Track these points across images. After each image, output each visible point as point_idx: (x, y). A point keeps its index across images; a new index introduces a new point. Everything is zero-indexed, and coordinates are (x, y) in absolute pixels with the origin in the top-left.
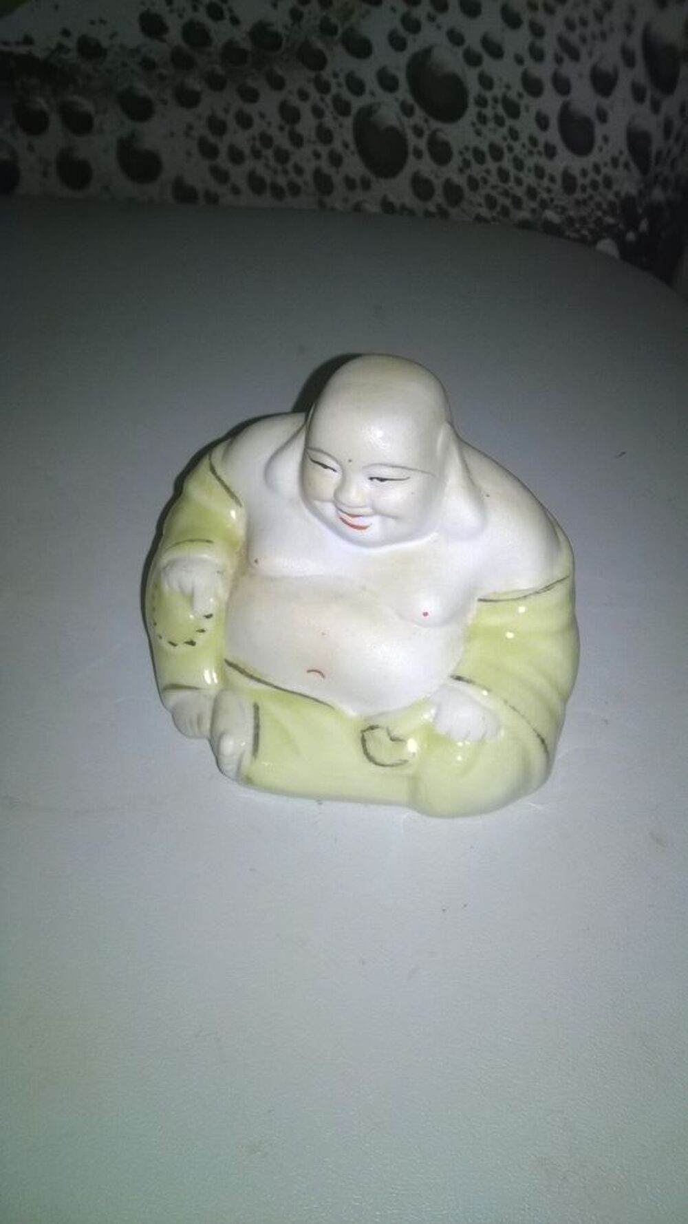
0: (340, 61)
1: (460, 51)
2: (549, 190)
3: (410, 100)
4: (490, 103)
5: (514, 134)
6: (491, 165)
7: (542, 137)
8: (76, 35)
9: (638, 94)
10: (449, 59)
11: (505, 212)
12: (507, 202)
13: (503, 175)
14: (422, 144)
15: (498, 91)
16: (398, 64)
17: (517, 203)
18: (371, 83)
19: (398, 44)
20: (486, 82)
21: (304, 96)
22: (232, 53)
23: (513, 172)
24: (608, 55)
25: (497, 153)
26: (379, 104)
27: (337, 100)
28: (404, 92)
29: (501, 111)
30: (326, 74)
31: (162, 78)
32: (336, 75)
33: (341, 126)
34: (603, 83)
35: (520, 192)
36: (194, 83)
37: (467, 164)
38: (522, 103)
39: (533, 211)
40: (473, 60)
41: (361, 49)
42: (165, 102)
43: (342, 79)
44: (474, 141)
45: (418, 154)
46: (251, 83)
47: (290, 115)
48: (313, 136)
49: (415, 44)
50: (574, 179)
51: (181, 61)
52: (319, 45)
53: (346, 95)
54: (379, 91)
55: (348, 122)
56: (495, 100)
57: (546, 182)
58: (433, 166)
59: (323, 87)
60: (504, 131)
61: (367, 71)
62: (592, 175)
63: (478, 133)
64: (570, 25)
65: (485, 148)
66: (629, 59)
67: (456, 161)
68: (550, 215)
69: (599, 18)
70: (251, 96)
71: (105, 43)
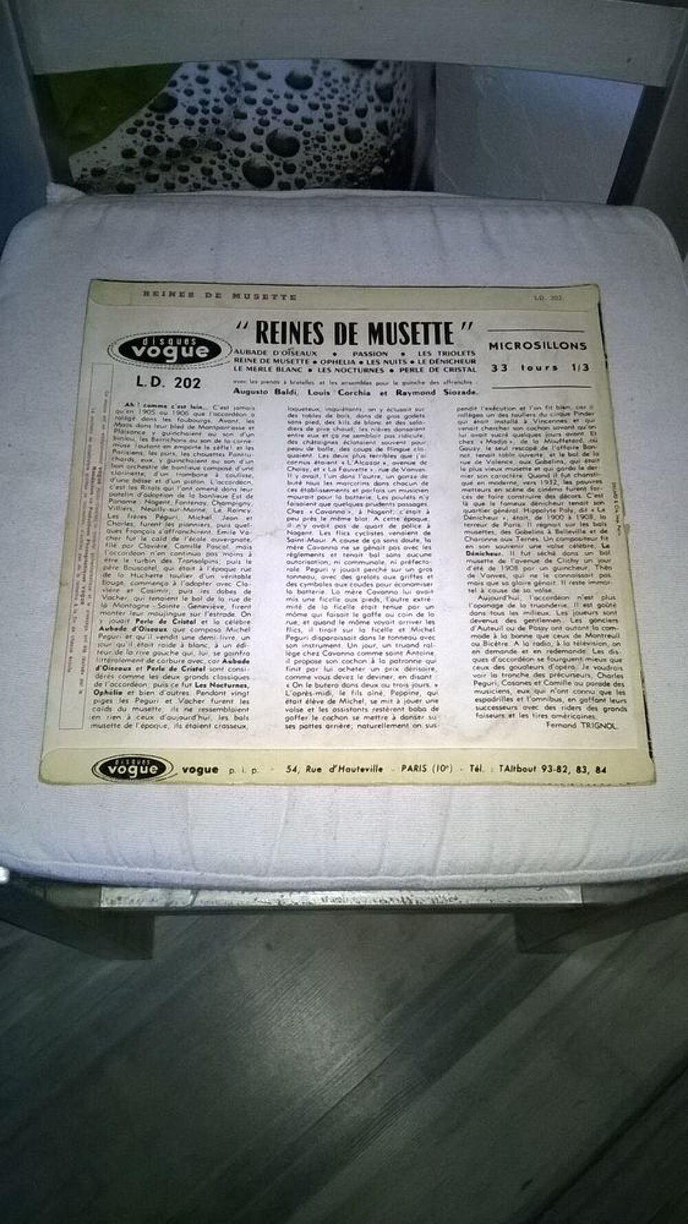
0: (229, 145)
1: (292, 127)
2: (345, 162)
3: (270, 153)
4: (311, 141)
5: (324, 148)
6: (316, 164)
7: (338, 144)
8: (89, 169)
9: (378, 109)
10: (289, 132)
11: (327, 180)
12: (328, 176)
13: (323, 166)
14: (281, 169)
15: (313, 136)
16: (261, 140)
17: (332, 174)
18: (248, 150)
19: (258, 132)
20: (307, 134)
21: (213, 162)
22: (171, 154)
23: (327, 163)
24: (362, 102)
25: (317, 158)
26: (255, 159)
27: (231, 161)
28: (266, 151)
29: (316, 142)
30: (223, 151)
31: (138, 173)
32: (229, 151)
33: (236, 171)
34: (361, 113)
35: (331, 169)
36: (154, 171)
37: (304, 168)
38: (326, 136)
39: (341, 173)
40: (298, 128)
41: (241, 137)
42: (140, 183)
43: (232, 152)
44: (306, 158)
45: (279, 173)
46: (184, 164)
47: (207, 172)
48: (221, 177)
49: (268, 131)
50: (356, 154)
51: (145, 164)
52: (218, 140)
53: (234, 157)
54: (251, 152)
55: (240, 169)
56: (313, 139)
57: (344, 160)
58: (288, 176)
59: (224, 157)
60: (320, 149)
61: (245, 146)
62: (364, 148)
63: (307, 154)
64: (342, 99)
65: (311, 158)
66: (371, 99)
67: (298, 170)
68: (349, 171)
69: (355, 92)
70: (186, 169)
71: (105, 168)
